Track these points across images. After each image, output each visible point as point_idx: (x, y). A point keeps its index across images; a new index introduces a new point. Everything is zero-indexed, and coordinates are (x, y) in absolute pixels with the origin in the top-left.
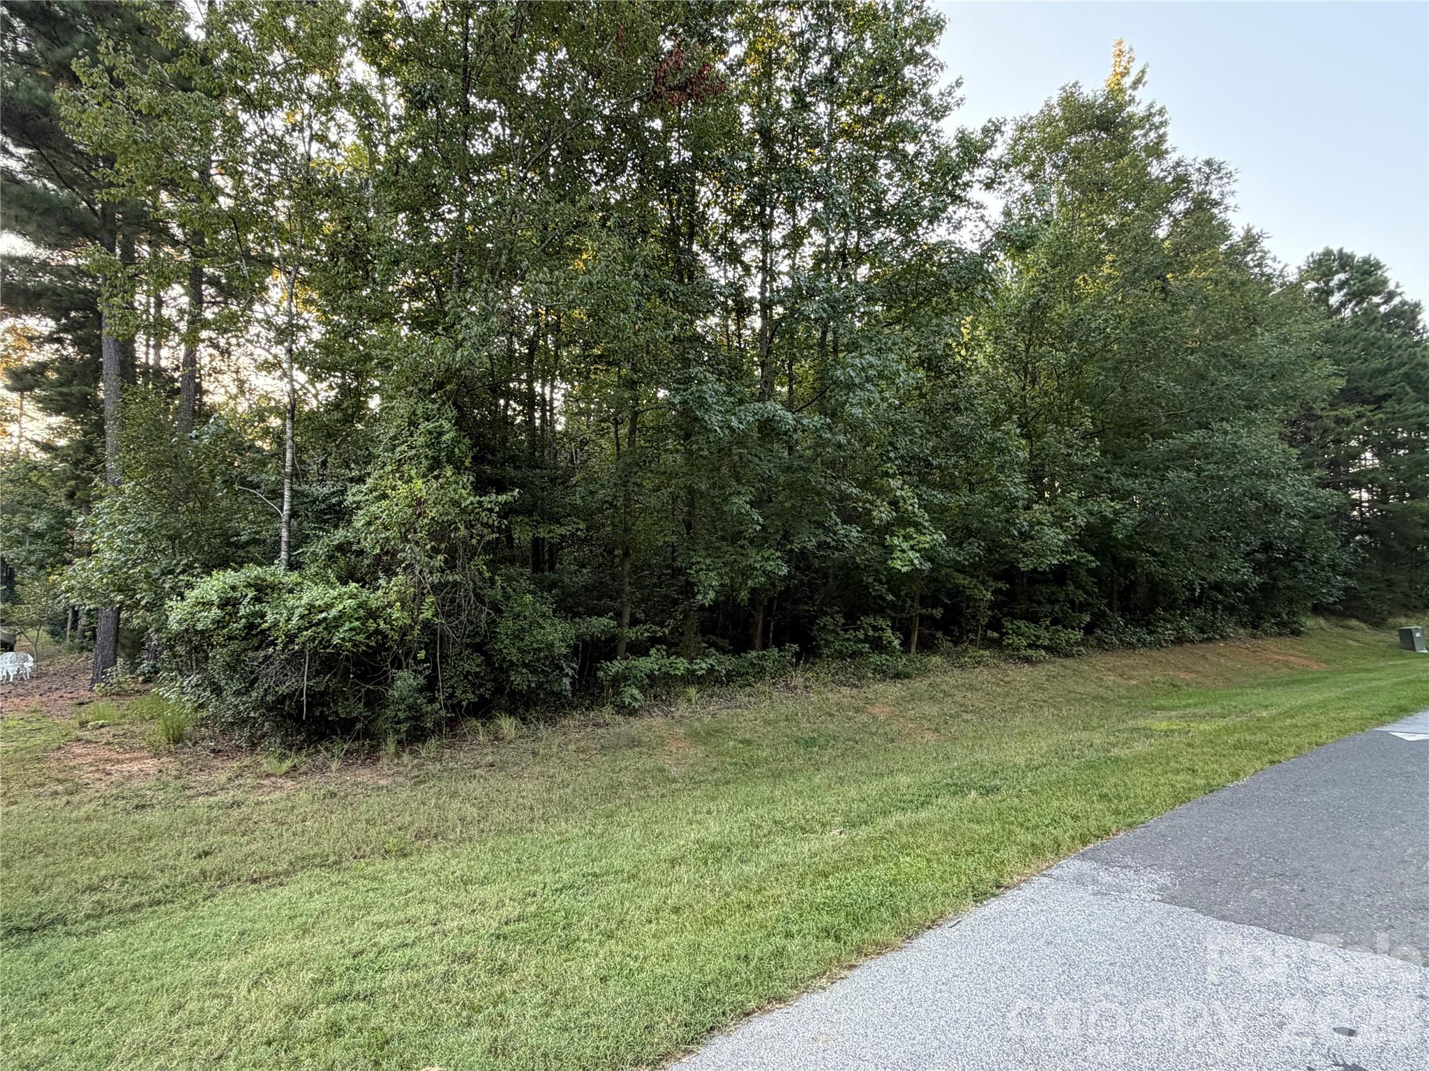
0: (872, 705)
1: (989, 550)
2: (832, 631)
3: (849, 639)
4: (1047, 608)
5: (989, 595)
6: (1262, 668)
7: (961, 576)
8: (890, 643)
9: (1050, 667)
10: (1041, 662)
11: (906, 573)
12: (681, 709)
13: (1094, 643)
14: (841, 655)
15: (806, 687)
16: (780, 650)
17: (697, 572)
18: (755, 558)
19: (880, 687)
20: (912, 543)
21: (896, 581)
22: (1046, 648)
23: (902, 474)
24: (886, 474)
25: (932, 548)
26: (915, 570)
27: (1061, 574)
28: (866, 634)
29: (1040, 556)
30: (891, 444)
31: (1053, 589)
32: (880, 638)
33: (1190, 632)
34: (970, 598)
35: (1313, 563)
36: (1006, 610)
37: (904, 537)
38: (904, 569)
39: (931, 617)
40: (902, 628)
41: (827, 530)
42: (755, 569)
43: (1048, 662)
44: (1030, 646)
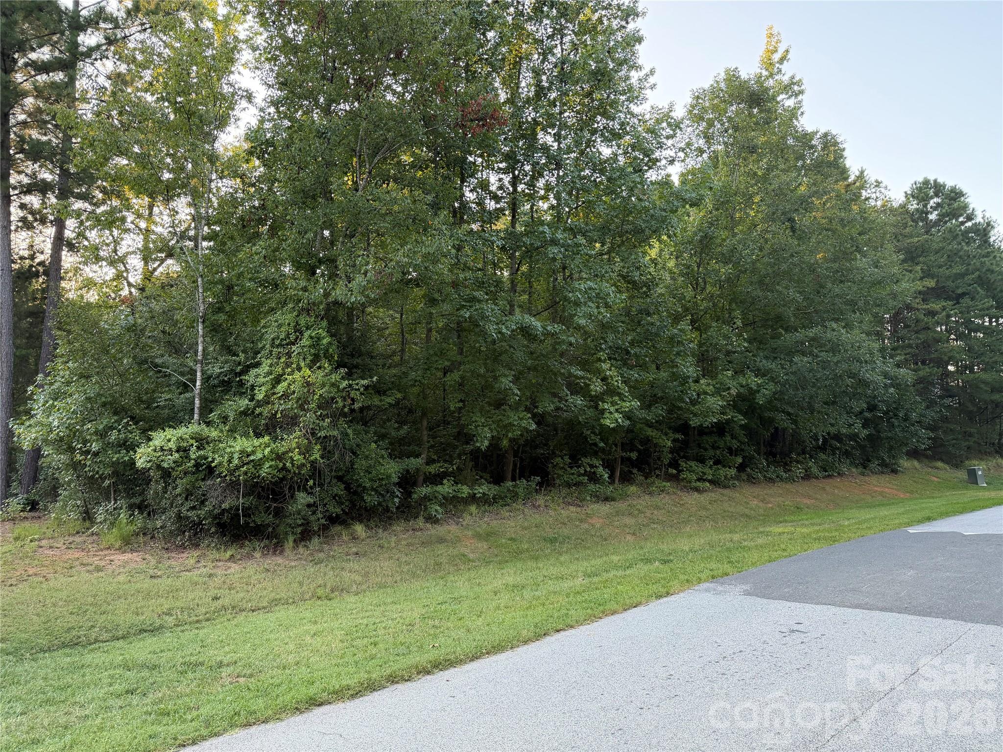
0: (591, 518)
1: (670, 412)
2: (562, 468)
3: (573, 474)
4: (711, 452)
5: (669, 444)
6: (863, 496)
7: (650, 430)
8: (601, 476)
9: (713, 495)
10: (706, 491)
11: (613, 429)
12: (467, 519)
13: (745, 478)
14: (568, 485)
15: (546, 506)
16: (528, 481)
17: (476, 427)
18: (513, 417)
19: (595, 506)
20: (617, 407)
21: (605, 433)
22: (710, 481)
23: (610, 359)
24: (599, 360)
25: (630, 411)
26: (619, 426)
27: (721, 429)
28: (585, 471)
29: (705, 416)
30: (602, 338)
31: (716, 439)
32: (594, 473)
33: (815, 470)
34: (656, 445)
35: (905, 420)
36: (682, 454)
37: (611, 403)
38: (612, 426)
39: (629, 459)
40: (609, 465)
41: (561, 399)
42: (514, 425)
43: (712, 491)
44: (699, 480)
